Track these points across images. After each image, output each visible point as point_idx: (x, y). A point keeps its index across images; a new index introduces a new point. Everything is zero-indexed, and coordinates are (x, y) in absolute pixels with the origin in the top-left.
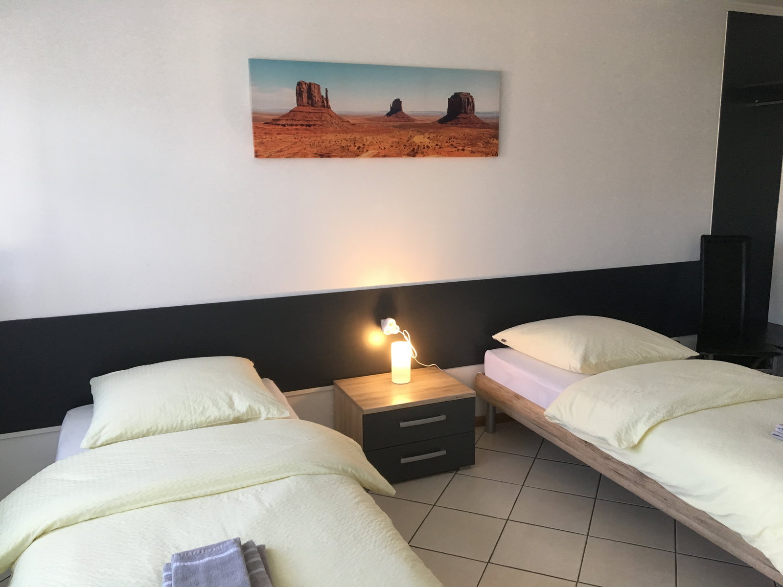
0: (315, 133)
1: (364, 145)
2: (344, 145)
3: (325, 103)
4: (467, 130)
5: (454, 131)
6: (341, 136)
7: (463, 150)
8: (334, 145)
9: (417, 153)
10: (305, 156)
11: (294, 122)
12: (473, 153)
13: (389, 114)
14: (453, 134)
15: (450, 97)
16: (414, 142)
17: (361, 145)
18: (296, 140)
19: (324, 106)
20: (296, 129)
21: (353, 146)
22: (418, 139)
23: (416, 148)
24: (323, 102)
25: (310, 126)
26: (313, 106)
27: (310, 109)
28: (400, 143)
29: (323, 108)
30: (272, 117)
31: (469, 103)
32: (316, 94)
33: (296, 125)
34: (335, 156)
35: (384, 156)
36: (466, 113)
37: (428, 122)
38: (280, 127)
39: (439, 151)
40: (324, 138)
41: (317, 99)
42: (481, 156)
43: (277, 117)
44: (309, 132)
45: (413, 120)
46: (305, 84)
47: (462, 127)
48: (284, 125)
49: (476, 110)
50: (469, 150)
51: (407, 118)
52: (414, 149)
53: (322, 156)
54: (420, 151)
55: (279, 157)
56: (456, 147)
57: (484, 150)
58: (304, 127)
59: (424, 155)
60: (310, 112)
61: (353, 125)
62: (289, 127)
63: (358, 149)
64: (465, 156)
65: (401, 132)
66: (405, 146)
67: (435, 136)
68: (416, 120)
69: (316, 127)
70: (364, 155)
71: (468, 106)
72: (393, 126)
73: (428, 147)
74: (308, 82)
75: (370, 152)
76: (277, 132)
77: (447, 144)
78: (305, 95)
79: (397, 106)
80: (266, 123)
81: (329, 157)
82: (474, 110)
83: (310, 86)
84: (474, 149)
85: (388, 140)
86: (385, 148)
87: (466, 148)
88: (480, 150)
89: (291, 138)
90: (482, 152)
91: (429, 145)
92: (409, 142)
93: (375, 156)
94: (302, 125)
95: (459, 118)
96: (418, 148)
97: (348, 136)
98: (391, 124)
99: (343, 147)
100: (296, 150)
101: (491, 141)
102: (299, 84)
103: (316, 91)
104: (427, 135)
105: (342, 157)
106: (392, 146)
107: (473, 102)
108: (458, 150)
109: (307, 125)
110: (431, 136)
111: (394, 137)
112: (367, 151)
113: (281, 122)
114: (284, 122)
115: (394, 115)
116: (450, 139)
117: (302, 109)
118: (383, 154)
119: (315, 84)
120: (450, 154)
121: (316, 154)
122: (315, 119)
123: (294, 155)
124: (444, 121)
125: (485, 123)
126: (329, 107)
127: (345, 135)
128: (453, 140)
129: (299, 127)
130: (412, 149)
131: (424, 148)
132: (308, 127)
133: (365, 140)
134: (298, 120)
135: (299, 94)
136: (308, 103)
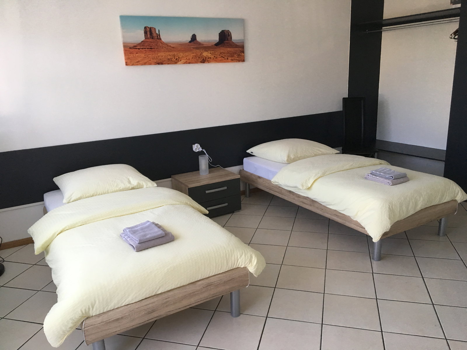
0: (155, 52)
1: (179, 57)
2: (169, 58)
3: (158, 37)
4: (229, 49)
5: (223, 50)
6: (168, 53)
7: (227, 59)
8: (164, 58)
9: (205, 61)
10: (150, 64)
11: (144, 47)
12: (232, 60)
13: (190, 42)
14: (222, 51)
15: (220, 32)
16: (203, 55)
17: (177, 58)
18: (146, 56)
19: (158, 39)
20: (145, 51)
21: (173, 58)
22: (205, 54)
23: (204, 58)
24: (158, 36)
25: (152, 49)
26: (153, 38)
27: (151, 40)
28: (197, 56)
29: (158, 40)
30: (133, 45)
31: (229, 35)
32: (154, 33)
33: (145, 49)
34: (165, 64)
35: (189, 63)
36: (228, 40)
37: (210, 45)
38: (137, 50)
39: (216, 60)
40: (159, 55)
41: (154, 35)
42: (237, 62)
43: (135, 45)
44: (152, 52)
45: (202, 44)
46: (148, 27)
47: (226, 47)
48: (139, 49)
49: (232, 39)
50: (231, 59)
51: (199, 44)
52: (203, 59)
53: (159, 64)
54: (206, 60)
55: (137, 65)
56: (224, 58)
57: (237, 59)
58: (149, 49)
59: (209, 62)
60: (151, 42)
61: (173, 48)
62: (142, 50)
63: (176, 59)
64: (229, 62)
65: (197, 51)
66: (199, 57)
67: (213, 52)
68: (204, 44)
69: (155, 49)
70: (179, 62)
71: (229, 36)
72: (193, 48)
73: (210, 58)
74: (149, 26)
75: (182, 61)
76: (135, 52)
77: (220, 56)
78: (148, 33)
79: (194, 37)
80: (130, 48)
81: (162, 64)
82: (231, 39)
83: (150, 28)
84: (233, 58)
85: (191, 55)
86: (189, 59)
87: (229, 58)
88: (236, 59)
89: (143, 55)
90: (236, 60)
91: (211, 57)
92: (201, 56)
93: (184, 63)
94: (148, 48)
95: (224, 43)
96: (206, 59)
97: (171, 53)
98: (192, 47)
99: (169, 59)
100: (146, 61)
101: (241, 54)
102: (145, 28)
103: (154, 31)
104: (209, 52)
105: (168, 64)
106: (193, 58)
107: (231, 35)
108: (225, 59)
109: (150, 49)
110: (212, 52)
111: (193, 53)
112: (181, 60)
113: (137, 47)
114: (139, 47)
115: (193, 42)
116: (221, 53)
117: (148, 40)
118: (188, 62)
119: (153, 28)
120: (221, 61)
121: (156, 63)
122: (154, 45)
123: (145, 64)
124: (217, 45)
125: (237, 45)
126: (160, 39)
127: (170, 53)
128: (222, 54)
129: (146, 50)
130: (202, 59)
131: (208, 58)
132: (151, 50)
133: (179, 55)
134: (146, 46)
135: (146, 33)
136: (150, 37)
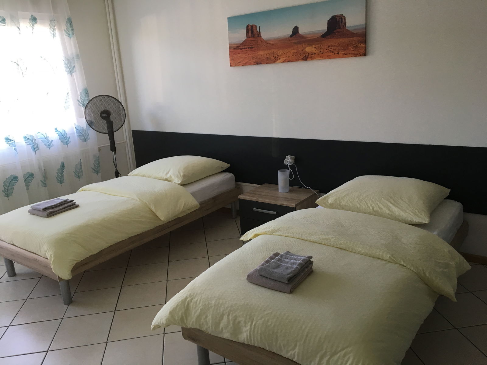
0: (254, 51)
1: (278, 55)
2: (268, 57)
3: (259, 35)
4: (341, 40)
5: (332, 42)
6: (266, 52)
7: (338, 53)
8: (263, 57)
9: (308, 57)
10: (250, 64)
11: (246, 47)
12: (345, 55)
13: (291, 36)
14: (331, 43)
15: (329, 19)
16: (306, 51)
17: (276, 56)
18: (246, 56)
19: (258, 37)
20: (246, 50)
21: (272, 57)
22: (308, 49)
23: (307, 55)
24: (258, 34)
25: (252, 48)
26: (253, 37)
27: (252, 39)
28: (298, 53)
29: (258, 38)
30: (236, 46)
31: (342, 21)
32: (255, 31)
33: (246, 48)
34: (264, 63)
35: (289, 61)
36: (340, 28)
37: (314, 38)
38: (240, 50)
39: (322, 55)
40: (258, 54)
41: (255, 33)
42: (352, 57)
43: (238, 45)
44: (252, 51)
45: (306, 38)
46: (250, 26)
47: (337, 38)
48: (241, 49)
49: (347, 26)
50: (343, 53)
51: (302, 37)
52: (306, 55)
53: (258, 63)
54: (309, 57)
55: (239, 66)
56: (333, 52)
57: (353, 52)
58: (250, 49)
59: (312, 59)
60: (252, 41)
61: (273, 45)
62: (243, 50)
63: (275, 58)
64: (340, 57)
65: (299, 46)
66: (301, 54)
67: (319, 46)
68: (307, 37)
69: (255, 48)
70: (279, 61)
71: (341, 23)
72: (294, 43)
73: (315, 54)
74: (251, 25)
75: (281, 59)
76: (238, 53)
77: (327, 51)
78: (250, 31)
79: (296, 29)
80: (234, 49)
81: (261, 64)
82: (346, 26)
83: (252, 26)
84: (346, 52)
85: (291, 52)
86: (289, 56)
87: (340, 52)
88: (351, 52)
89: (244, 55)
90: (352, 53)
91: (315, 52)
92: (303, 51)
93: (284, 62)
94: (249, 48)
95: (335, 32)
96: (309, 55)
97: (270, 51)
98: (293, 41)
99: (268, 58)
100: (246, 61)
101: (359, 45)
102: (248, 26)
103: (255, 29)
104: (314, 46)
105: (267, 63)
106: (293, 55)
107: (345, 20)
108: (335, 54)
109: (251, 48)
110: (317, 46)
111: (294, 49)
112: (280, 59)
113: (240, 48)
114: (241, 48)
115: (294, 36)
116: (329, 47)
117: (249, 39)
118: (288, 60)
119: (254, 25)
120: (329, 57)
121: (255, 63)
122: (254, 44)
123: (245, 64)
124: (325, 36)
125: (354, 34)
126: (261, 36)
127: (269, 51)
128: (331, 47)
129: (248, 49)
130: (305, 56)
131: (312, 54)
132: (251, 49)
133: (278, 53)
134: (247, 46)
135: (247, 32)
136: (251, 36)
